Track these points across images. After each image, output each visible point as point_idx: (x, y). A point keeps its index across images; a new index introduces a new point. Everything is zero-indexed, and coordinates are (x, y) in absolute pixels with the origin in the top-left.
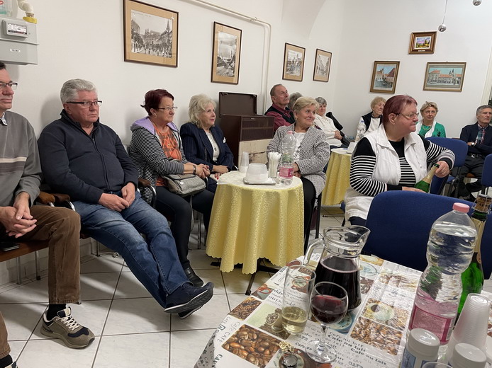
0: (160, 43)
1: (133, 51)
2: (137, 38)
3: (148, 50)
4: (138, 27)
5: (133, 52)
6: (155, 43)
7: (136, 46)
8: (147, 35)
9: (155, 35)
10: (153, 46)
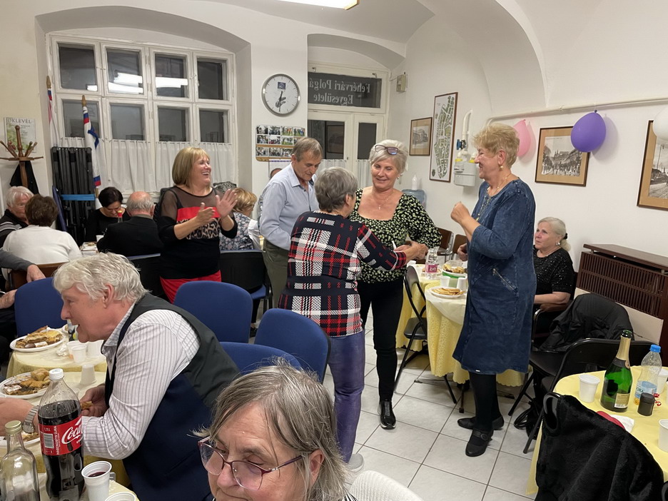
0: (568, 161)
1: (542, 173)
2: (547, 160)
3: (555, 171)
4: (549, 151)
5: (544, 173)
6: (563, 162)
7: (546, 168)
8: (557, 157)
9: (564, 155)
10: (561, 166)
